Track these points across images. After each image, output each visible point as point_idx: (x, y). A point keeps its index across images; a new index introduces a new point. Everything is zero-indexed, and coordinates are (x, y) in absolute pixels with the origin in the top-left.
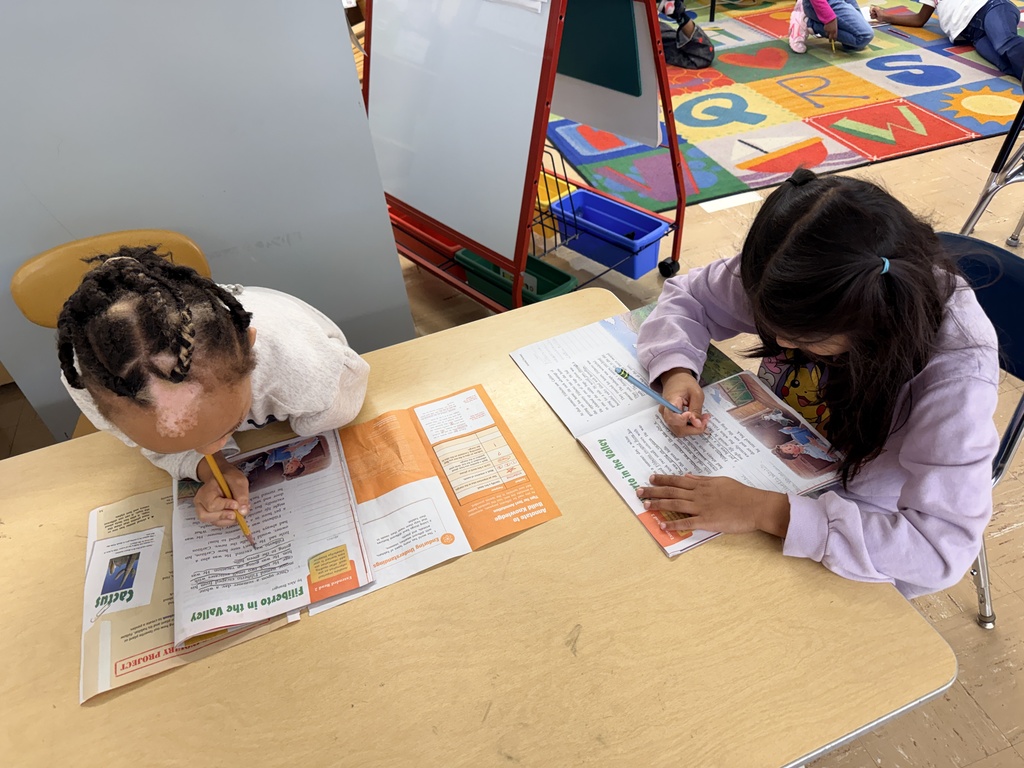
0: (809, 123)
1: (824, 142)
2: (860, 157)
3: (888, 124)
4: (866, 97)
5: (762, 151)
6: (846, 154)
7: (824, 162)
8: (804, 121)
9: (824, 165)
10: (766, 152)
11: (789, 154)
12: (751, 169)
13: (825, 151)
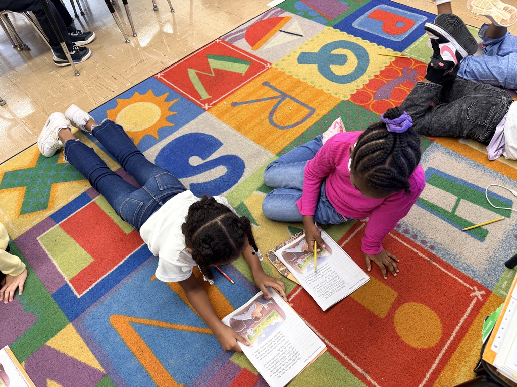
0: (266, 63)
1: (251, 47)
2: (226, 40)
3: (213, 75)
4: (234, 104)
5: (284, 32)
6: (235, 41)
7: (245, 32)
8: (270, 64)
9: (244, 29)
10: (281, 31)
11: (267, 33)
12: (282, 18)
13: (248, 40)
